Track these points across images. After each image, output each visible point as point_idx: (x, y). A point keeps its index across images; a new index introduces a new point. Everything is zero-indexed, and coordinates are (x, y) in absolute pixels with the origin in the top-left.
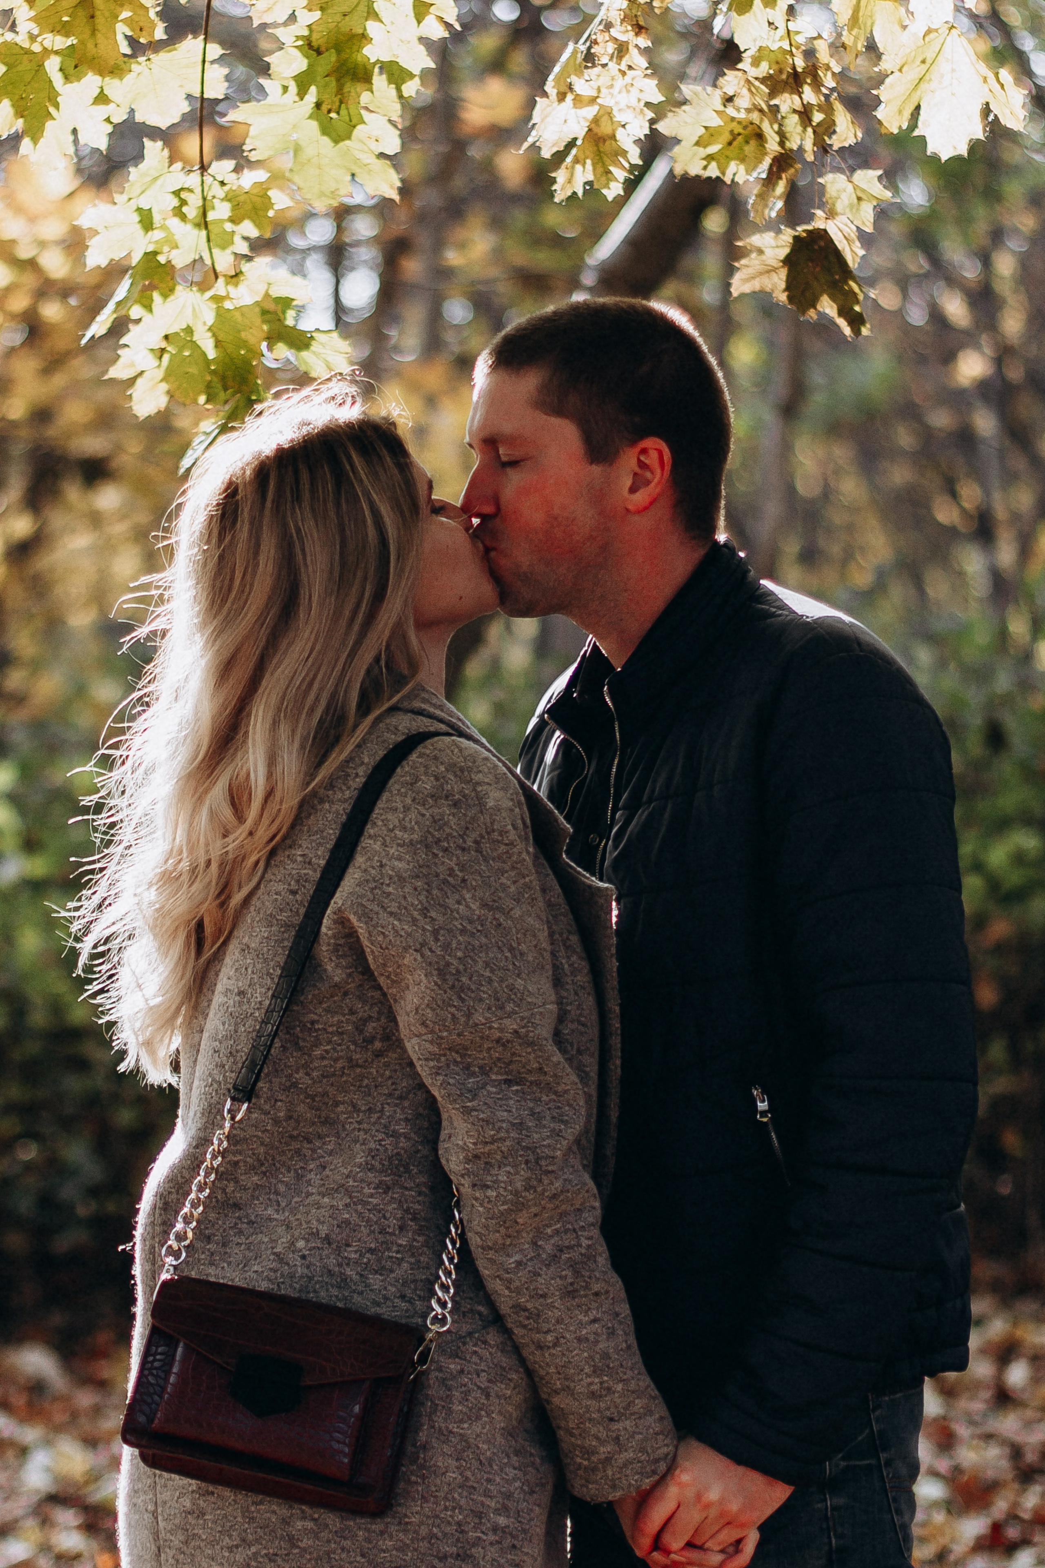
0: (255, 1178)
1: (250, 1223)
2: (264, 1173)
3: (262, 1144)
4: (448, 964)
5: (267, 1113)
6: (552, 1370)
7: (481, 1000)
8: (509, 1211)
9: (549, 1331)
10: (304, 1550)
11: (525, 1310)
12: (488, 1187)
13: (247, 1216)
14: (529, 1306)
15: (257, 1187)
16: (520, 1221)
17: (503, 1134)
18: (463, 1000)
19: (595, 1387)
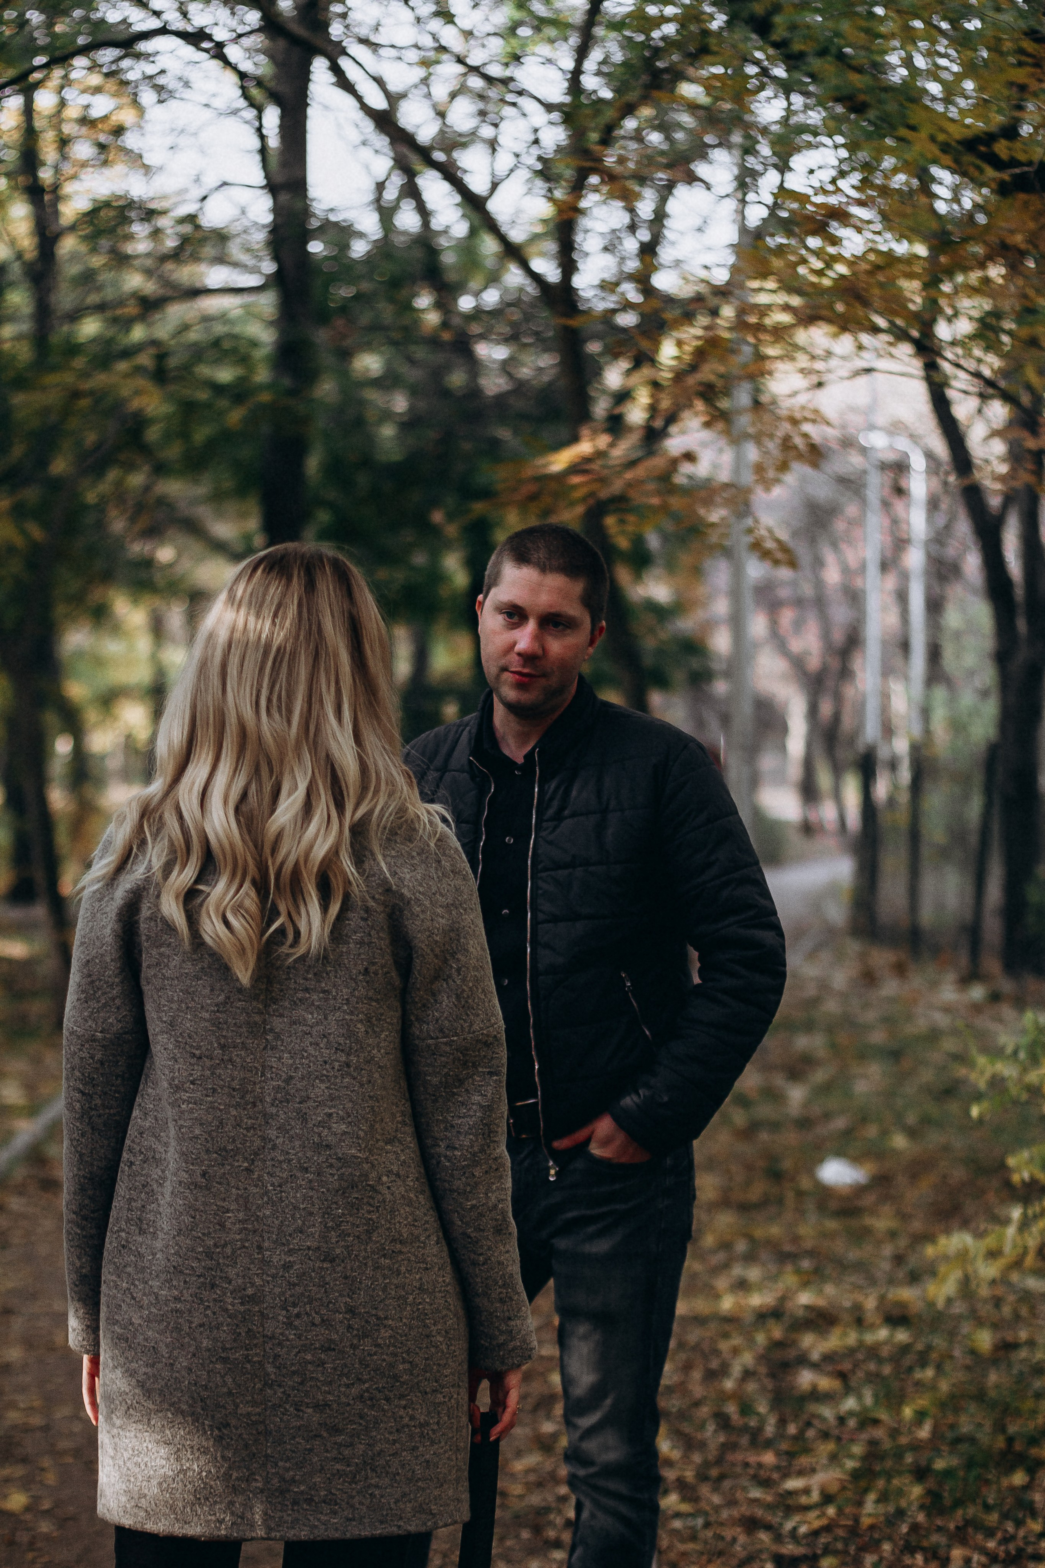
0: (343, 1127)
1: (339, 1159)
2: (350, 1123)
3: (351, 1101)
4: (463, 991)
5: (354, 1079)
6: (479, 1280)
7: (478, 1015)
8: (468, 1166)
9: (481, 1254)
10: (403, 1383)
11: (469, 1237)
12: (456, 1148)
13: (336, 1154)
14: (473, 1235)
15: (345, 1133)
16: (477, 1174)
17: (471, 1113)
18: (468, 1015)
19: (503, 1296)
